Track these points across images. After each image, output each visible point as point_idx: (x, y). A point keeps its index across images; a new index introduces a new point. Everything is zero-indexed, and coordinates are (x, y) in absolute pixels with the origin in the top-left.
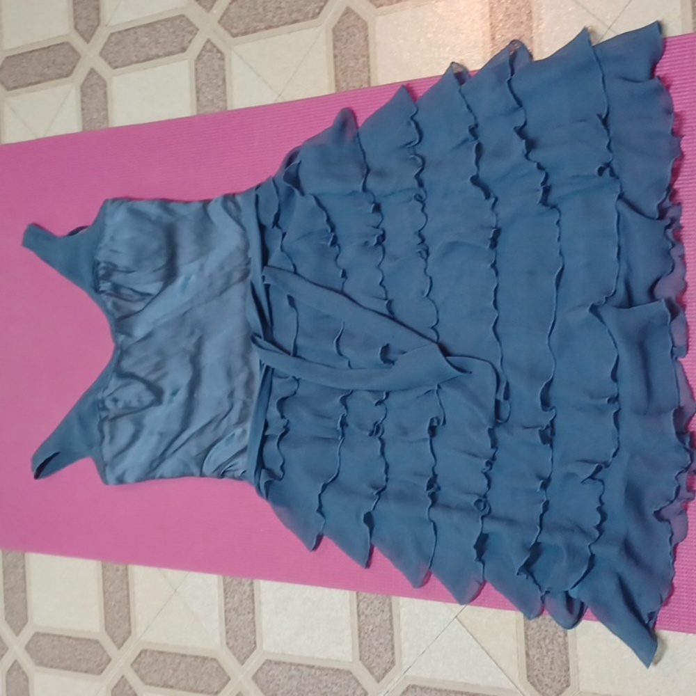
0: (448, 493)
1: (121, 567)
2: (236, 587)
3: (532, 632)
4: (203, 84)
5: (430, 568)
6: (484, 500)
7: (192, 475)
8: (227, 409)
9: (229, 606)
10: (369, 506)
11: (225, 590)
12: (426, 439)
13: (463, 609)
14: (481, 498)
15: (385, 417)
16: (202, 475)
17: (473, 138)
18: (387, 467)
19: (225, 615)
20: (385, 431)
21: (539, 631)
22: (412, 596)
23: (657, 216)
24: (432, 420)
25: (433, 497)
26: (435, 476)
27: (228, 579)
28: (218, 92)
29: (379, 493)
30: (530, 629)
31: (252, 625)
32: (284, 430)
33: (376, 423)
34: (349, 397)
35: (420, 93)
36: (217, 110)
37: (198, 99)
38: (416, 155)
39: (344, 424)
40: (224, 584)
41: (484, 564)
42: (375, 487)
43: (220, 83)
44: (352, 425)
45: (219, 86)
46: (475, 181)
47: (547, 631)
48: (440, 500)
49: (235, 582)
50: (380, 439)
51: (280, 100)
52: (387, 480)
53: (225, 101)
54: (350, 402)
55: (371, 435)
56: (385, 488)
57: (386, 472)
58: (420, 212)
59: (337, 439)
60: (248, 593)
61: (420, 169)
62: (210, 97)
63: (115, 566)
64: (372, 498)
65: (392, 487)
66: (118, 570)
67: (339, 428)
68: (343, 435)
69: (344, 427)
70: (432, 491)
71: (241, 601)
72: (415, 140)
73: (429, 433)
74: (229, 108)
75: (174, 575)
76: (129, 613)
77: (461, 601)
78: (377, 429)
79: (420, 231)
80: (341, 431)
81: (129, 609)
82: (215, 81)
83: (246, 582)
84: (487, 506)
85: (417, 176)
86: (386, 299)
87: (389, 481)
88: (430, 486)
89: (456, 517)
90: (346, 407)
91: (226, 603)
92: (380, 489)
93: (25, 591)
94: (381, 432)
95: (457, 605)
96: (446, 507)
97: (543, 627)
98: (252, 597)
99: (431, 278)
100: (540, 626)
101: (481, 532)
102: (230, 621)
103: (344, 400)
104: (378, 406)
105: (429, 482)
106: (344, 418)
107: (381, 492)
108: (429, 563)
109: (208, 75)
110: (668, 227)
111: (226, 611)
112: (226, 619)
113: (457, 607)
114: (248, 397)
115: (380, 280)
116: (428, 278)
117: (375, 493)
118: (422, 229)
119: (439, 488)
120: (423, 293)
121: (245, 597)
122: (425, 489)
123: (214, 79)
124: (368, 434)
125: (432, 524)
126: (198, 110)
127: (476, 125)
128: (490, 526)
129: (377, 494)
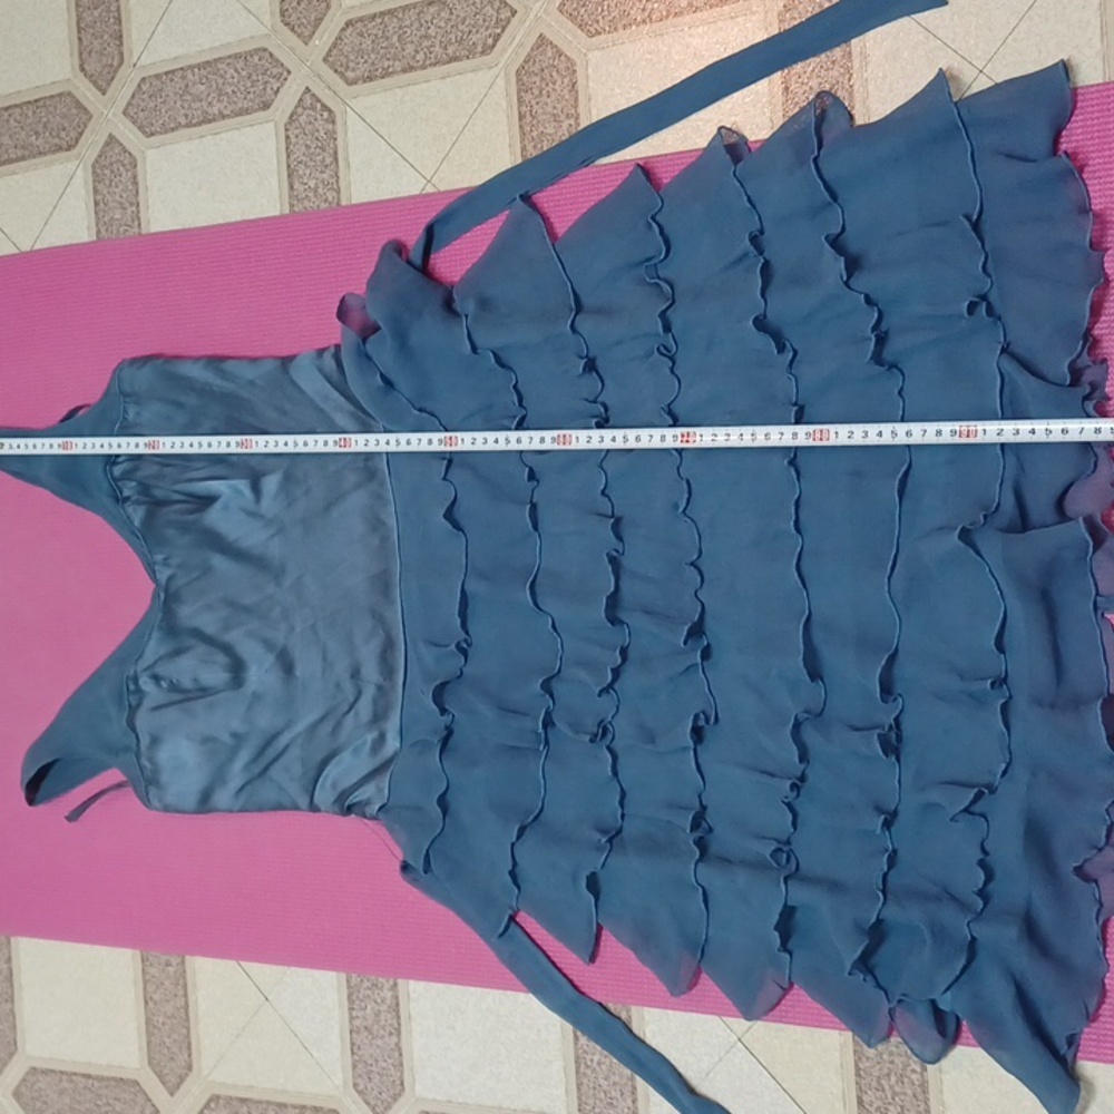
0: (724, 837)
1: (175, 960)
2: (369, 992)
3: (867, 1064)
4: (300, 162)
5: (699, 962)
6: (786, 848)
7: (297, 808)
8: (351, 699)
9: (357, 1022)
10: (595, 862)
11: (349, 996)
12: (685, 749)
13: (750, 1028)
14: (781, 846)
15: (617, 712)
16: (313, 808)
17: (756, 253)
18: (623, 794)
19: (351, 1039)
20: (617, 736)
21: (879, 1063)
22: (666, 1006)
23: (1068, 382)
24: (696, 717)
25: (702, 844)
26: (704, 808)
27: (355, 979)
28: (325, 176)
29: (610, 841)
30: (864, 1059)
31: (397, 1054)
32: (446, 732)
33: (602, 721)
34: (554, 680)
35: (666, 176)
36: (324, 206)
37: (291, 187)
38: (659, 278)
39: (548, 723)
40: (349, 987)
41: (791, 954)
42: (603, 832)
43: (329, 160)
44: (561, 725)
45: (326, 167)
46: (761, 324)
47: (892, 1062)
48: (714, 848)
49: (366, 984)
50: (608, 748)
51: (430, 189)
52: (623, 816)
53: (338, 191)
54: (557, 687)
55: (592, 741)
56: (619, 831)
57: (622, 804)
58: (668, 372)
59: (538, 750)
60: (389, 1002)
61: (668, 304)
62: (312, 184)
63: (164, 958)
64: (599, 849)
65: (632, 829)
66: (168, 964)
67: (541, 730)
68: (547, 743)
69: (549, 729)
70: (697, 834)
71: (378, 1014)
72: (660, 254)
73: (692, 737)
74: (344, 202)
75: (264, 972)
76: (188, 1036)
77: (749, 1015)
78: (603, 731)
79: (669, 405)
80: (543, 736)
81: (188, 1029)
82: (320, 158)
83: (386, 983)
84: (793, 858)
85: (663, 315)
86: (613, 516)
87: (626, 818)
88: (695, 825)
89: (742, 877)
90: (552, 696)
91: (352, 1018)
92: (613, 833)
93: (11, 999)
94: (610, 736)
95: (742, 1020)
96: (725, 861)
97: (885, 1057)
98: (396, 1008)
99: (688, 482)
100: (881, 1055)
101: (785, 905)
102: (359, 1048)
103: (547, 687)
104: (604, 695)
105: (694, 818)
106: (548, 713)
107: (614, 836)
108: (699, 956)
109: (308, 147)
110: (1087, 398)
111: (351, 1032)
112: (353, 1044)
113: (740, 1024)
114: (385, 680)
115: (602, 487)
116: (684, 483)
117: (604, 840)
118: (673, 401)
119: (711, 830)
120: (676, 506)
121: (384, 1008)
122: (688, 831)
123: (319, 154)
124: (587, 738)
125: (700, 890)
126: (292, 206)
127: (762, 232)
128: (800, 895)
129: (607, 841)
